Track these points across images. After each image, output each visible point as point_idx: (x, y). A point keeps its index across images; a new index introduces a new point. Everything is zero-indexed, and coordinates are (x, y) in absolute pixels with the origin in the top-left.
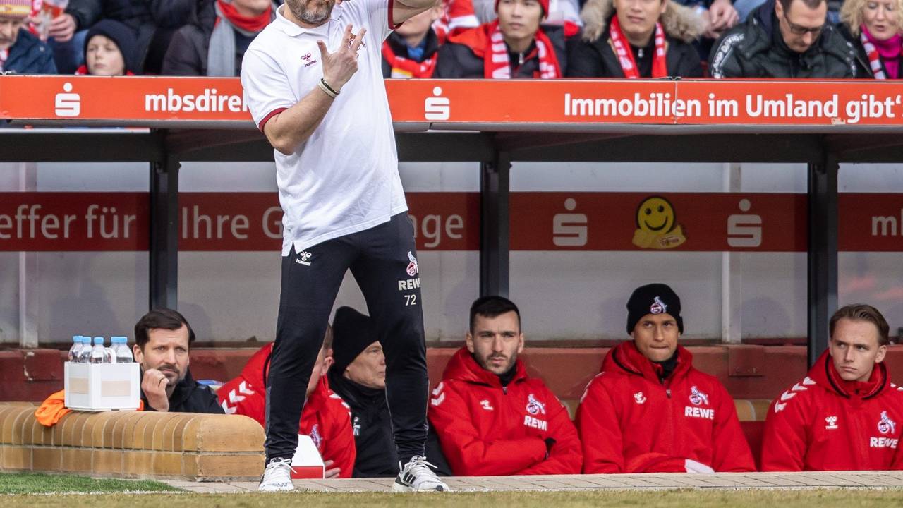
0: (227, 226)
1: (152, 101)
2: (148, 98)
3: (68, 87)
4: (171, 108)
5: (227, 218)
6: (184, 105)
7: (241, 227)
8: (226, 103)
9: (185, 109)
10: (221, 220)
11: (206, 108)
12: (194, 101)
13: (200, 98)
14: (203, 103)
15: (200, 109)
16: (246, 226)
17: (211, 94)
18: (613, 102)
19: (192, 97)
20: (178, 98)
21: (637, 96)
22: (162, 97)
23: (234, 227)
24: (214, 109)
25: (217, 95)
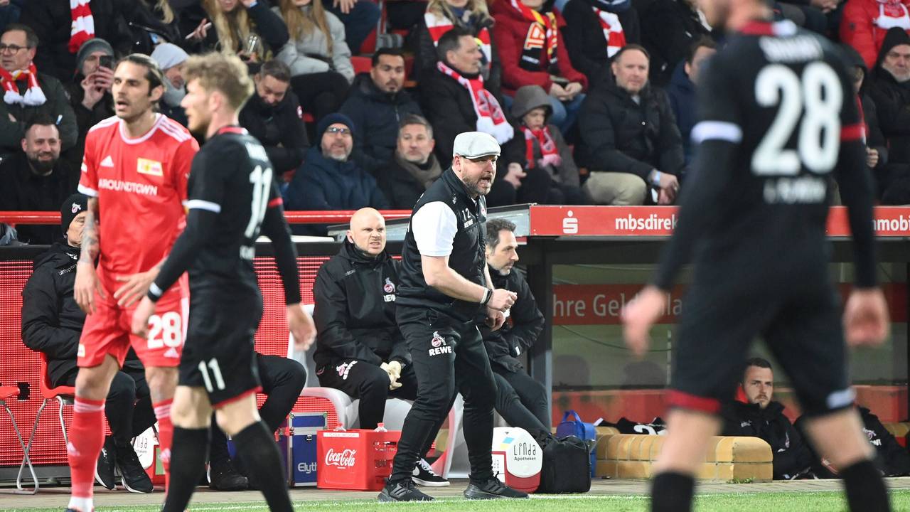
0: (573, 307)
1: (619, 223)
2: (617, 221)
3: (570, 213)
4: (631, 227)
5: (572, 302)
6: (638, 225)
7: (581, 308)
8: (662, 224)
9: (639, 228)
10: (569, 304)
11: (651, 227)
12: (644, 222)
13: (647, 221)
14: (649, 224)
15: (648, 228)
16: (584, 307)
17: (654, 218)
18: (887, 221)
19: (643, 220)
20: (634, 220)
21: (901, 217)
22: (625, 220)
23: (577, 308)
24: (656, 228)
25: (657, 218)
